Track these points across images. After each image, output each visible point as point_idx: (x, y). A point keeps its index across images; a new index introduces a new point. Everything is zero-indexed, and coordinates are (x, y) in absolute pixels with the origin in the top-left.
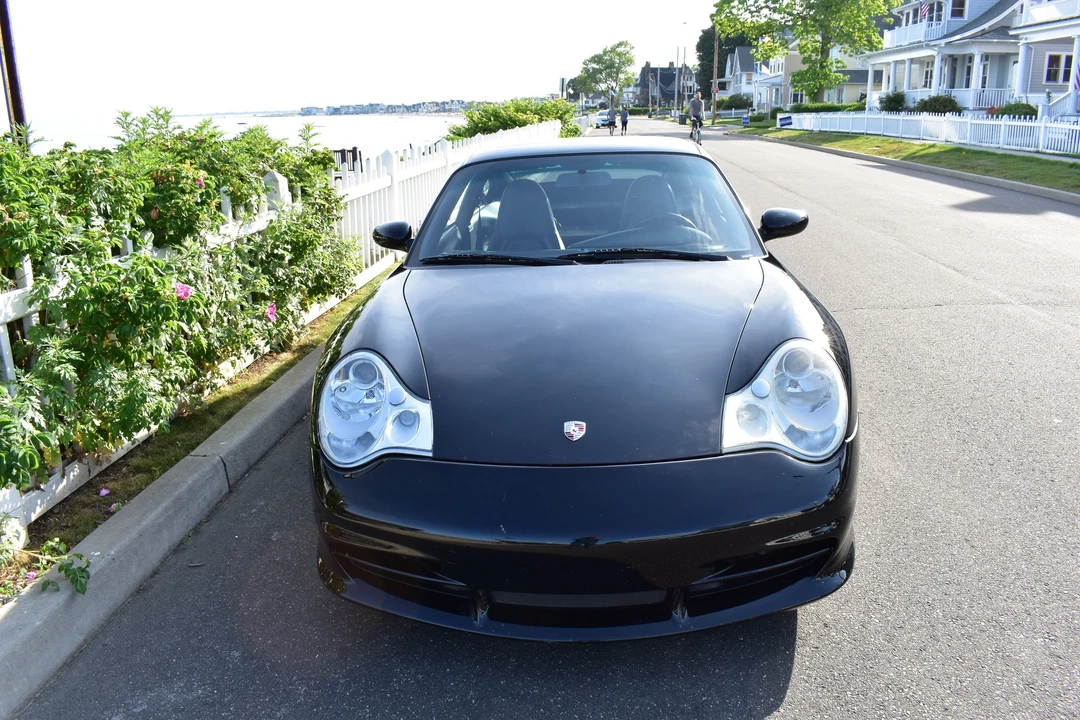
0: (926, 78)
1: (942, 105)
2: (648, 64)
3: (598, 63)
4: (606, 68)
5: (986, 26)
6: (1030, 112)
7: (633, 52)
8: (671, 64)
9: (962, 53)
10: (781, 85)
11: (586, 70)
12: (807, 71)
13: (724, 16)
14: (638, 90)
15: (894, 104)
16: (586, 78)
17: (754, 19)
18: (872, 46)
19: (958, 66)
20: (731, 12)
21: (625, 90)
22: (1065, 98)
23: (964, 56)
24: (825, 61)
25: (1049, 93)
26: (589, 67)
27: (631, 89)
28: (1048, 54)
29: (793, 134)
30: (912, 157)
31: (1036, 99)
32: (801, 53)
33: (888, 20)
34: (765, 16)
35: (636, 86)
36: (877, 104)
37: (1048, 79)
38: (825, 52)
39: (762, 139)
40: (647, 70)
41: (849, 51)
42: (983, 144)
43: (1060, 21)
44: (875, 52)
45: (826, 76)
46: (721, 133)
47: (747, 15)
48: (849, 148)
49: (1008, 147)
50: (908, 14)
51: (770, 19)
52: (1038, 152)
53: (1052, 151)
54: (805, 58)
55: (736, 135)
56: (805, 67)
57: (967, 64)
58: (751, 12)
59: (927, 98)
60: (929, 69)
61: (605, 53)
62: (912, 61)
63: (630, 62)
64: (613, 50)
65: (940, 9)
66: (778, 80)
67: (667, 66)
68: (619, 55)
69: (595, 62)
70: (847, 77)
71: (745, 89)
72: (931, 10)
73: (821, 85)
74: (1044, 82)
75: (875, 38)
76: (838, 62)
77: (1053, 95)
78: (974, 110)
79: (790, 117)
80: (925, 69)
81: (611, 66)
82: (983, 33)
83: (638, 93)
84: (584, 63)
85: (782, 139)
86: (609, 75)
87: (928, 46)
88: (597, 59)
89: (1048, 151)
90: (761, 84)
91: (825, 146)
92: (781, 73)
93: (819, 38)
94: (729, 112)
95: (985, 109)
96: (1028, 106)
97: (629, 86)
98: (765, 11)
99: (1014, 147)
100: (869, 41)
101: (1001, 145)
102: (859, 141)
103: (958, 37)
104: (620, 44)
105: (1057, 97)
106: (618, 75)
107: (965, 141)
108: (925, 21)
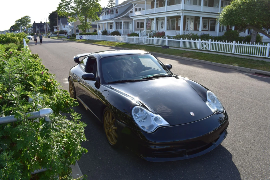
0: (110, 27)
1: (117, 33)
2: (35, 22)
3: (20, 22)
4: (22, 23)
5: (124, 16)
6: (137, 35)
7: (30, 19)
8: (41, 22)
9: (119, 21)
10: (74, 28)
11: (16, 24)
12: (82, 25)
13: (60, 11)
14: (33, 29)
15: (105, 33)
16: (17, 26)
17: (68, 12)
18: (97, 19)
19: (118, 24)
20: (62, 10)
21: (28, 29)
22: (144, 32)
23: (119, 22)
24: (86, 22)
25: (140, 31)
26: (18, 23)
27: (30, 29)
28: (137, 22)
29: (83, 40)
30: (117, 46)
31: (138, 32)
32: (80, 21)
33: (100, 13)
34: (71, 11)
35: (32, 28)
36: (101, 33)
37: (137, 27)
38: (86, 20)
39: (75, 42)
40: (34, 23)
41: (92, 20)
42: (131, 42)
43: (141, 15)
44: (98, 21)
45: (87, 26)
46: (62, 40)
47: (66, 11)
48: (100, 44)
49: (136, 43)
50: (105, 12)
51: (72, 12)
52: (143, 44)
53: (146, 44)
54: (81, 22)
55: (66, 41)
56: (81, 24)
57: (120, 24)
58: (67, 10)
59: (113, 32)
60: (111, 25)
61: (22, 18)
62: (108, 23)
63: (30, 21)
64: (24, 18)
65: (113, 11)
66: (72, 27)
67: (40, 23)
68: (26, 19)
69: (19, 21)
70: (92, 26)
71: (64, 29)
72: (111, 12)
73: (86, 28)
74: (137, 28)
75: (97, 17)
76: (89, 23)
77: (141, 31)
78: (123, 34)
79: (82, 37)
80: (110, 25)
81: (24, 22)
82: (123, 17)
83: (33, 30)
84: (16, 22)
85: (81, 42)
86: (24, 25)
87: (112, 20)
88: (19, 20)
89: (145, 44)
90: (69, 27)
91: (94, 43)
92: (73, 25)
93: (84, 17)
94: (60, 35)
95: (127, 34)
96: (136, 34)
97: (30, 28)
98: (70, 10)
99: (138, 43)
100: (96, 18)
101: (135, 42)
102: (102, 42)
103: (118, 18)
104: (26, 17)
105: (142, 32)
106: (26, 25)
107: (126, 42)
108: (110, 14)
